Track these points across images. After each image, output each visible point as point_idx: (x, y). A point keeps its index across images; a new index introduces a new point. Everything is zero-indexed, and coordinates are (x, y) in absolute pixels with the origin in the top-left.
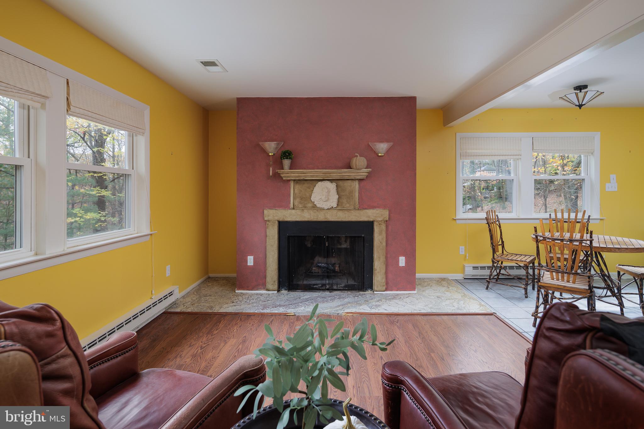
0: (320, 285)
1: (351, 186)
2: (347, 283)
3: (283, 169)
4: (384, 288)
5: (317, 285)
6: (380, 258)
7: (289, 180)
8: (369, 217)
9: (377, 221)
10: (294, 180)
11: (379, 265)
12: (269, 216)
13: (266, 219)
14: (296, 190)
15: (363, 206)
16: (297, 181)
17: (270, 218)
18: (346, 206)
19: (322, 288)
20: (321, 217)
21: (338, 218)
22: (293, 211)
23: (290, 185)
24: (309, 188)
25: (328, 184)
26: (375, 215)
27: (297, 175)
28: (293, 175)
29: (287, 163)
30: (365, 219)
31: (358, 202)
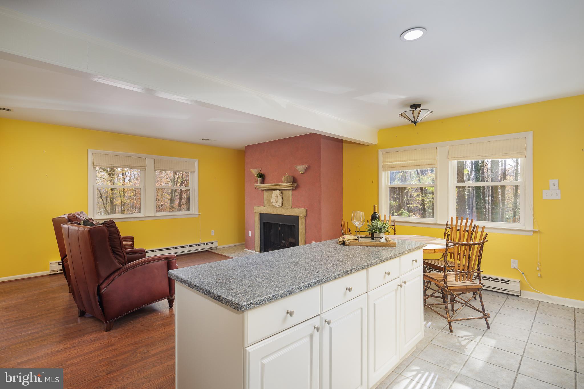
1: (288, 193)
3: (257, 184)
6: (302, 240)
7: (263, 190)
8: (296, 213)
9: (300, 216)
14: (266, 195)
16: (266, 190)
17: (256, 211)
18: (286, 206)
20: (275, 212)
21: (282, 213)
22: (264, 208)
23: (263, 193)
24: (271, 194)
25: (278, 192)
26: (299, 212)
27: (265, 187)
28: (262, 187)
29: (260, 180)
30: (294, 214)
31: (291, 204)
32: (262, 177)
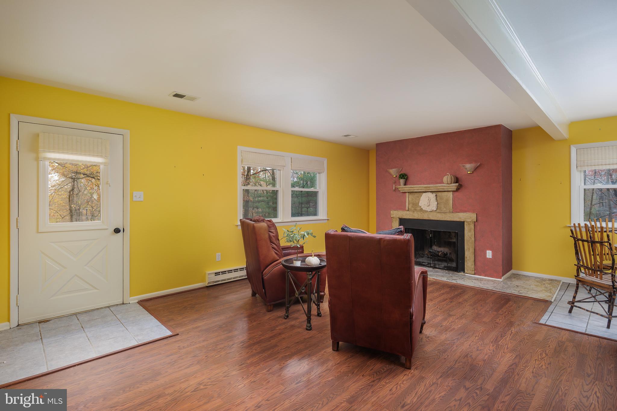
0: (427, 263)
1: (447, 196)
2: (448, 265)
3: (400, 186)
4: (473, 272)
5: (425, 262)
6: (469, 249)
7: (405, 192)
8: (460, 218)
9: (467, 222)
10: (409, 192)
11: (469, 254)
12: (393, 215)
13: (392, 216)
14: (409, 198)
15: (456, 209)
16: (410, 193)
17: (394, 216)
18: (443, 210)
19: (428, 265)
20: (425, 217)
21: (437, 218)
22: (408, 212)
23: (406, 195)
24: (418, 197)
25: (430, 194)
26: (465, 217)
27: (408, 189)
28: (405, 189)
29: (402, 181)
30: (458, 220)
31: (452, 207)
32: (404, 177)
